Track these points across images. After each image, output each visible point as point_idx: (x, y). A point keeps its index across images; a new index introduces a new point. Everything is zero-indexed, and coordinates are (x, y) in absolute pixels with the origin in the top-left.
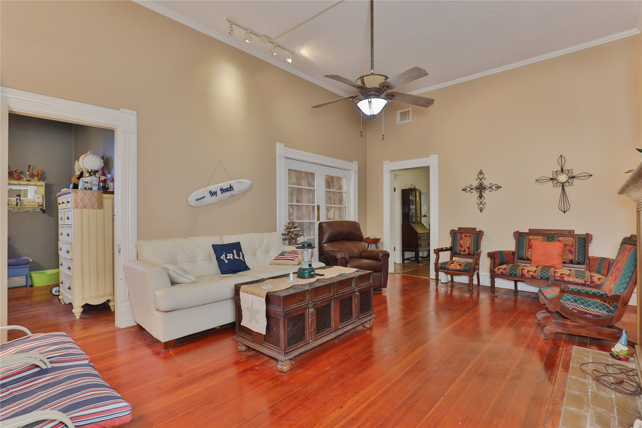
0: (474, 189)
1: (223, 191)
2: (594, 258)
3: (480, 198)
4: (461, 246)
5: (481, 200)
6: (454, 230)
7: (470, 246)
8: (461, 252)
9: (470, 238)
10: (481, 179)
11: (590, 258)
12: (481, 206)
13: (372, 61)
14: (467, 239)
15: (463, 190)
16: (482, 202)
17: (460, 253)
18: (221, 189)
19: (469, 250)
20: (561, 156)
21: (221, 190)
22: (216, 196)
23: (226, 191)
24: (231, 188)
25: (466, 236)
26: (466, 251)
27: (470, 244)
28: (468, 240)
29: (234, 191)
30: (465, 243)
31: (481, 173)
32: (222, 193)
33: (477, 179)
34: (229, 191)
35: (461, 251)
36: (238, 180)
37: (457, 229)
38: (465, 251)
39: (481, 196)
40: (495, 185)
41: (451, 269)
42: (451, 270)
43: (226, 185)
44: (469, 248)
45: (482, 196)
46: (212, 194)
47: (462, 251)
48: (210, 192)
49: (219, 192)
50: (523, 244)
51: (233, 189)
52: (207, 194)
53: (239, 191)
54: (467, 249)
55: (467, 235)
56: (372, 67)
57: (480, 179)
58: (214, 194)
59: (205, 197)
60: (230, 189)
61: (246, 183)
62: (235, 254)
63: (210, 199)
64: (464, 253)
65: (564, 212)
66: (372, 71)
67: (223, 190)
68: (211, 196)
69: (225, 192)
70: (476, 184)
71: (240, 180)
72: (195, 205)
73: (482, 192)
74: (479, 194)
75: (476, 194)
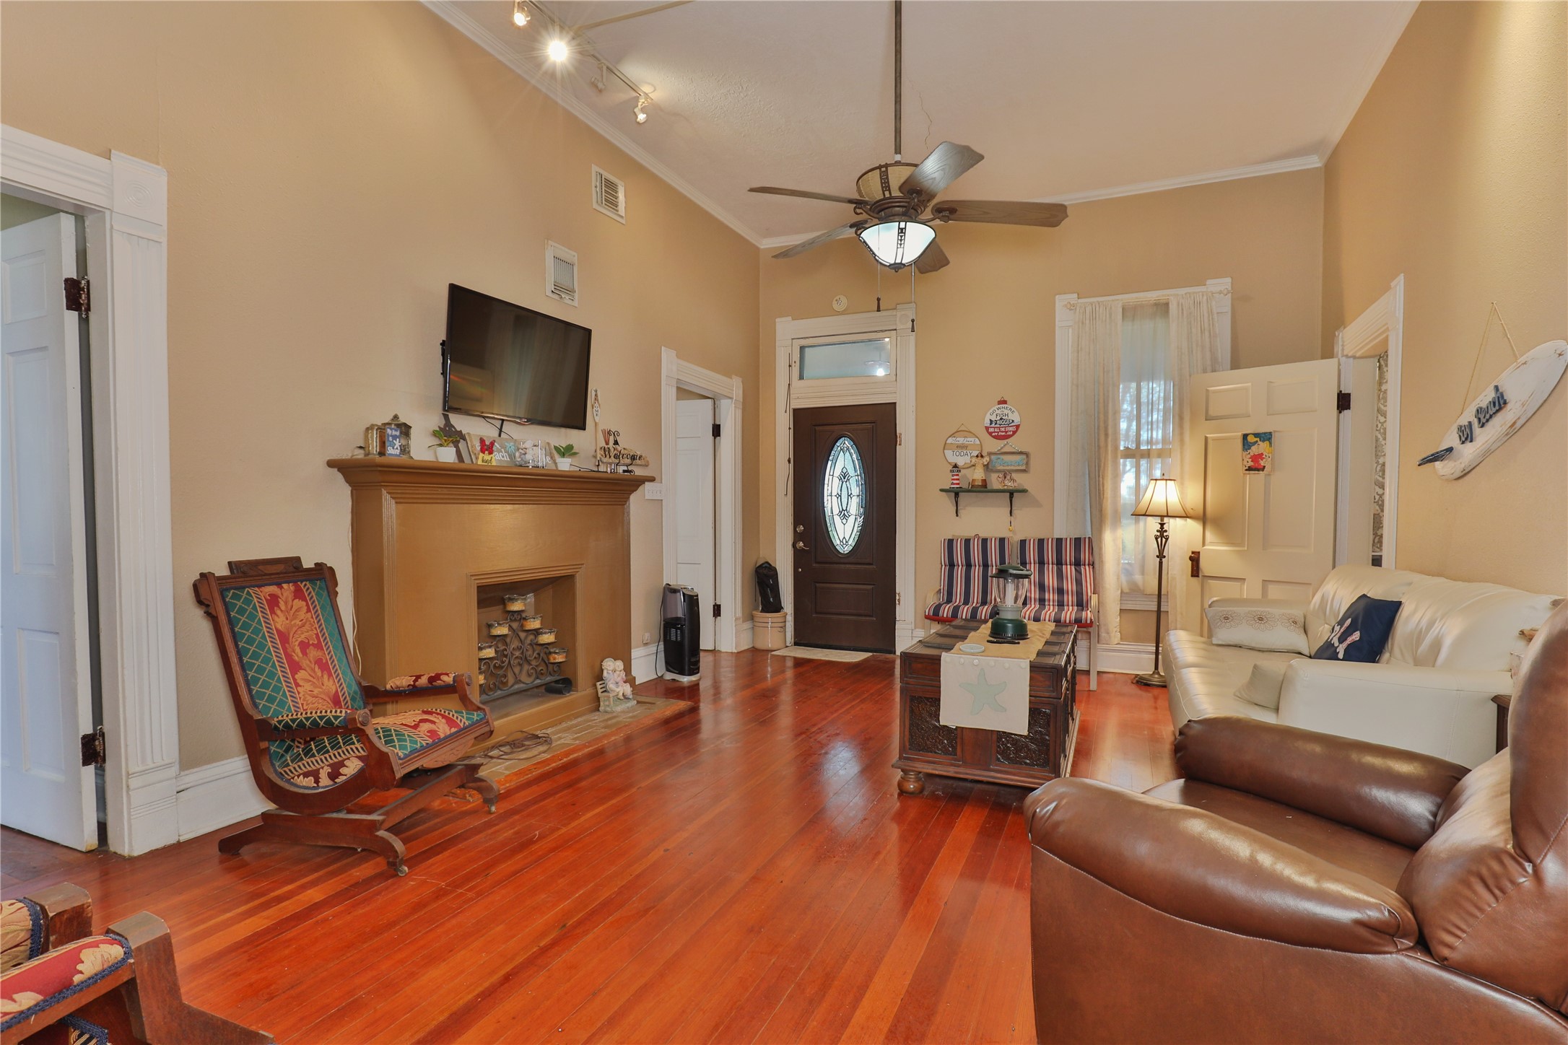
13: (898, 132)
24: (1500, 403)
56: (898, 150)
66: (898, 157)
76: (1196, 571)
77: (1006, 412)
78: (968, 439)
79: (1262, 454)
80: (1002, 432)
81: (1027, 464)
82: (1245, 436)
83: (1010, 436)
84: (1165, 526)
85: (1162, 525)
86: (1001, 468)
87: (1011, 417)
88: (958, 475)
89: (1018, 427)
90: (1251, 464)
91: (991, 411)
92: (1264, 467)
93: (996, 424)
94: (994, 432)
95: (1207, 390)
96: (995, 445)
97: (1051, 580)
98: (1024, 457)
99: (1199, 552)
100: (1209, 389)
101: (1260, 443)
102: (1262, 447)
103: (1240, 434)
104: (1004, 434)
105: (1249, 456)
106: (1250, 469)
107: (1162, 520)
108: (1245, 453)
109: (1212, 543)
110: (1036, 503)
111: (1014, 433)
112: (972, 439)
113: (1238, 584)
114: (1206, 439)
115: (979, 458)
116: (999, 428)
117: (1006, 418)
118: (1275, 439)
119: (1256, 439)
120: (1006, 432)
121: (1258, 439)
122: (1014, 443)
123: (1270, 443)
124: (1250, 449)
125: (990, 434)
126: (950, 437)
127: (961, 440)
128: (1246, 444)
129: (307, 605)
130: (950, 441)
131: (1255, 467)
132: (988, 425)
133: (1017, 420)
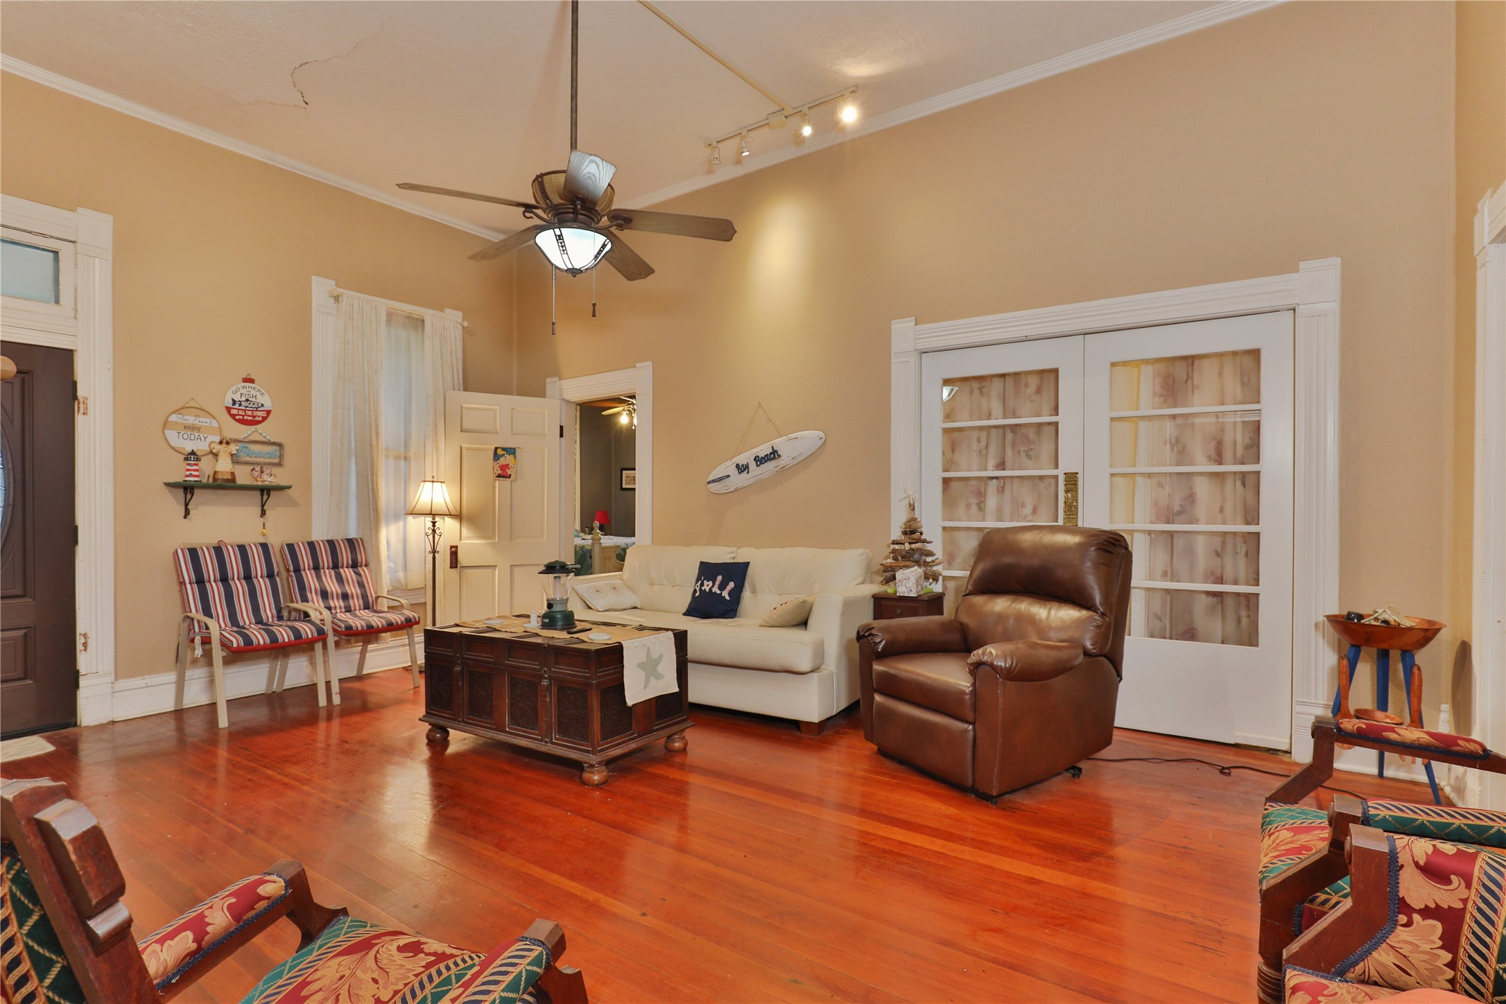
1: (760, 461)
18: (756, 457)
21: (755, 459)
22: (748, 473)
23: (766, 462)
24: (774, 455)
29: (782, 458)
32: (758, 466)
34: (771, 459)
36: (790, 436)
43: (763, 450)
46: (741, 469)
48: (737, 466)
49: (752, 465)
51: (779, 456)
52: (733, 471)
53: (793, 458)
58: (745, 470)
59: (728, 476)
60: (772, 456)
61: (809, 438)
62: (717, 583)
63: (738, 480)
67: (758, 460)
68: (740, 473)
69: (763, 463)
71: (794, 435)
72: (717, 492)
76: (454, 562)
77: (254, 393)
78: (202, 419)
79: (508, 465)
80: (248, 416)
81: (281, 457)
82: (496, 449)
83: (258, 422)
84: (436, 524)
85: (434, 523)
86: (248, 459)
87: (260, 400)
88: (196, 465)
89: (268, 412)
90: (500, 472)
91: (234, 388)
92: (510, 475)
93: (240, 405)
94: (238, 415)
95: (462, 406)
96: (243, 432)
97: (332, 586)
98: (278, 448)
99: (457, 547)
100: (463, 405)
101: (506, 455)
102: (507, 459)
103: (493, 447)
104: (251, 418)
105: (498, 466)
106: (499, 476)
107: (434, 519)
108: (495, 463)
109: (468, 538)
110: (292, 503)
111: (264, 419)
112: (208, 420)
113: (490, 570)
114: (461, 447)
115: (224, 445)
116: (245, 410)
117: (254, 399)
118: (518, 451)
119: (503, 452)
120: (254, 417)
121: (505, 453)
122: (264, 431)
123: (515, 457)
124: (499, 460)
125: (233, 416)
126: (174, 413)
127: (191, 420)
128: (496, 457)
130: (173, 418)
131: (503, 475)
132: (230, 405)
133: (268, 406)
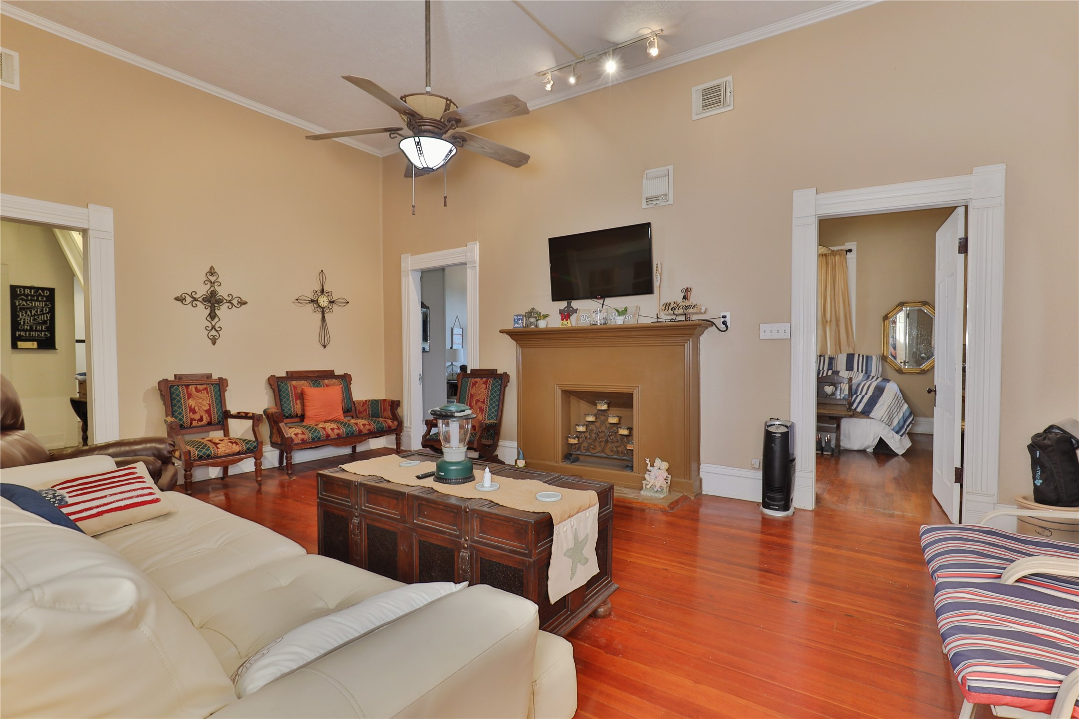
0: (200, 299)
2: (361, 402)
3: (211, 318)
4: (193, 411)
5: (213, 323)
6: (165, 381)
7: (210, 408)
8: (193, 422)
9: (208, 393)
10: (214, 283)
11: (355, 402)
12: (213, 333)
14: (202, 395)
15: (177, 299)
16: (215, 326)
17: (191, 424)
19: (209, 416)
20: (322, 271)
25: (197, 390)
26: (204, 418)
27: (209, 404)
28: (204, 398)
30: (200, 403)
31: (212, 272)
33: (206, 282)
35: (192, 420)
37: (171, 378)
38: (201, 419)
39: (212, 316)
40: (238, 299)
41: (223, 454)
42: (222, 457)
44: (208, 412)
45: (216, 314)
47: (195, 420)
50: (287, 394)
54: (207, 415)
55: (200, 387)
57: (211, 282)
64: (200, 424)
65: (325, 347)
66: (428, 89)
70: (202, 290)
73: (216, 308)
74: (208, 311)
75: (202, 311)
129: (486, 387)
